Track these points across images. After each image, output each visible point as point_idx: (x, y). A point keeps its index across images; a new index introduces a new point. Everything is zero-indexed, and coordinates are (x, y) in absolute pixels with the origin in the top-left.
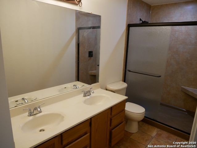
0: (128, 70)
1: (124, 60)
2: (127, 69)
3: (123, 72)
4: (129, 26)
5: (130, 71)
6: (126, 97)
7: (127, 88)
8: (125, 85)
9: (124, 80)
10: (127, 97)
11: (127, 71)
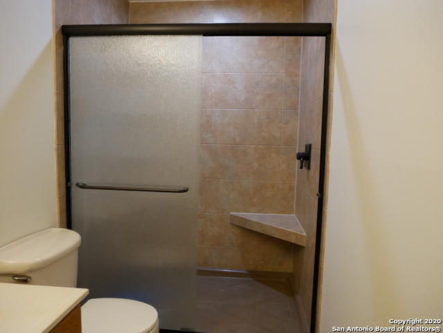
0: (77, 185)
1: (58, 149)
2: (75, 179)
3: (60, 193)
4: (67, 33)
5: (84, 187)
6: (83, 292)
7: (83, 251)
8: (72, 239)
9: (68, 222)
10: (87, 290)
11: (74, 189)
